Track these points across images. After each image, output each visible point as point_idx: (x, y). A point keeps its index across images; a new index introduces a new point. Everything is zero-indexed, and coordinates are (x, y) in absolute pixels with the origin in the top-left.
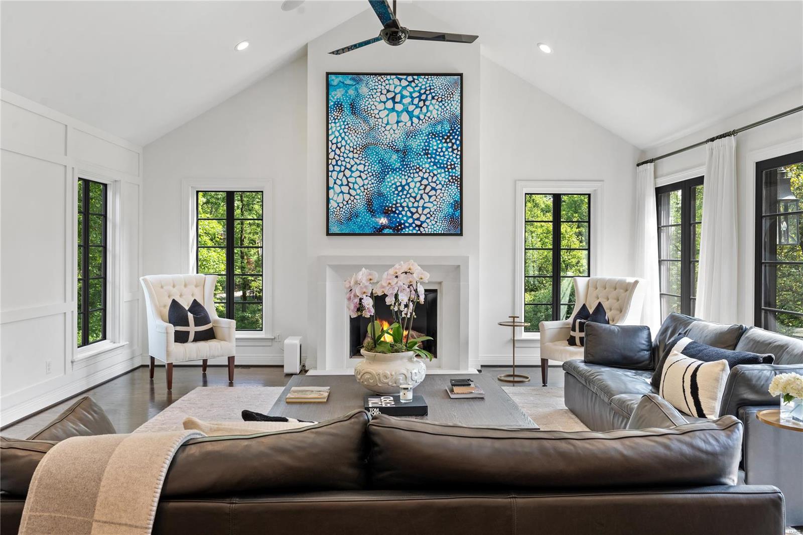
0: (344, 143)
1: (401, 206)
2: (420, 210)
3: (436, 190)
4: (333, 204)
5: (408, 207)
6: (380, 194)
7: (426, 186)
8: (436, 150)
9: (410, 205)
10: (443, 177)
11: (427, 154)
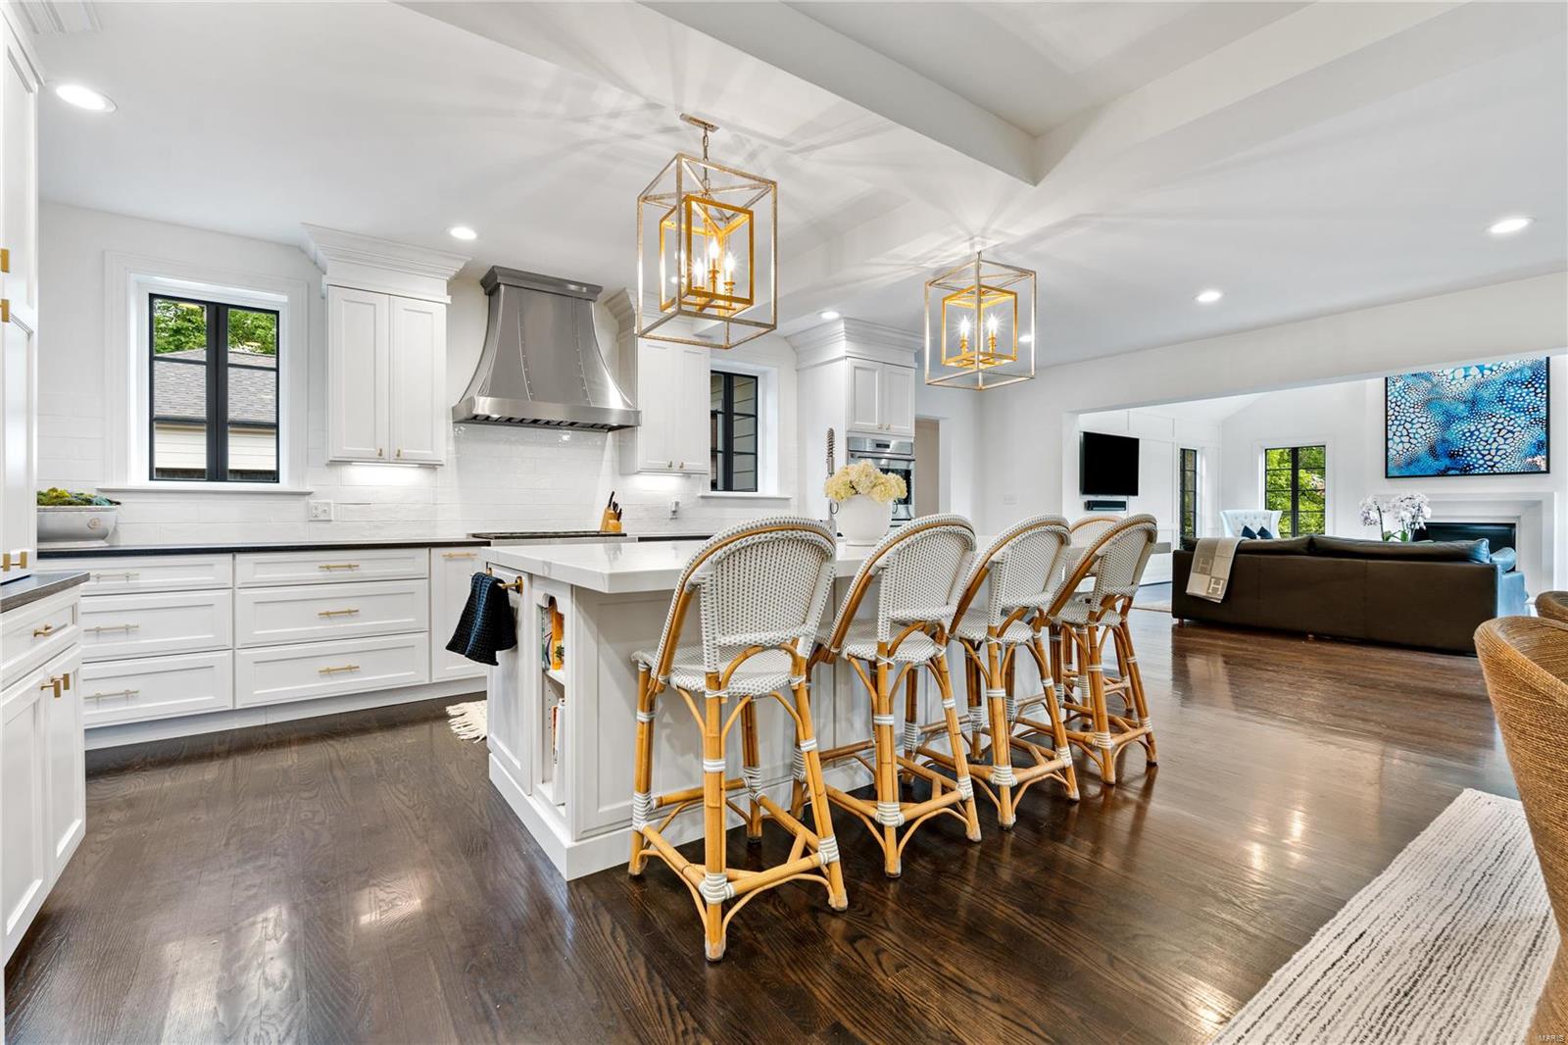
0: (1403, 401)
1: (1470, 449)
2: (1493, 452)
3: (1513, 433)
4: (1392, 452)
5: (1477, 449)
6: (1444, 441)
7: (1500, 430)
8: (1514, 397)
9: (1481, 448)
10: (1522, 420)
11: (1502, 401)
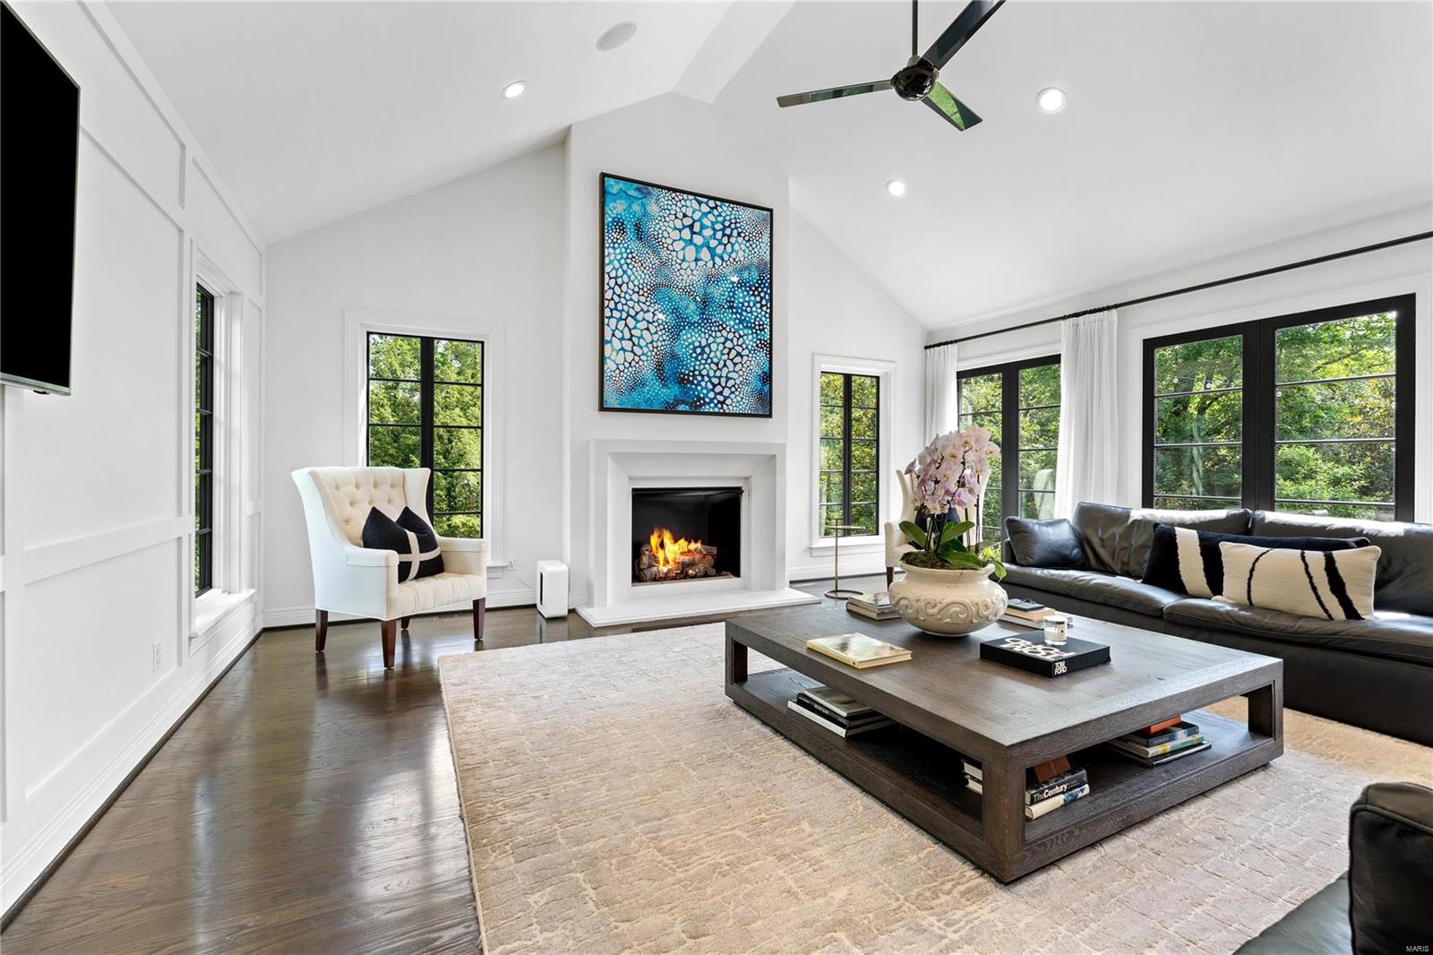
0: (625, 278)
1: (700, 374)
2: (723, 380)
3: (742, 357)
4: (609, 365)
5: (708, 376)
6: (674, 356)
7: (730, 349)
8: (743, 304)
9: (712, 373)
10: (750, 340)
11: (731, 307)
